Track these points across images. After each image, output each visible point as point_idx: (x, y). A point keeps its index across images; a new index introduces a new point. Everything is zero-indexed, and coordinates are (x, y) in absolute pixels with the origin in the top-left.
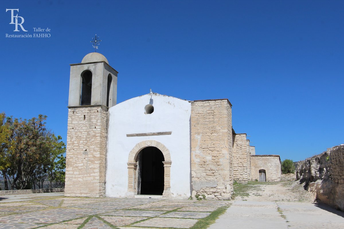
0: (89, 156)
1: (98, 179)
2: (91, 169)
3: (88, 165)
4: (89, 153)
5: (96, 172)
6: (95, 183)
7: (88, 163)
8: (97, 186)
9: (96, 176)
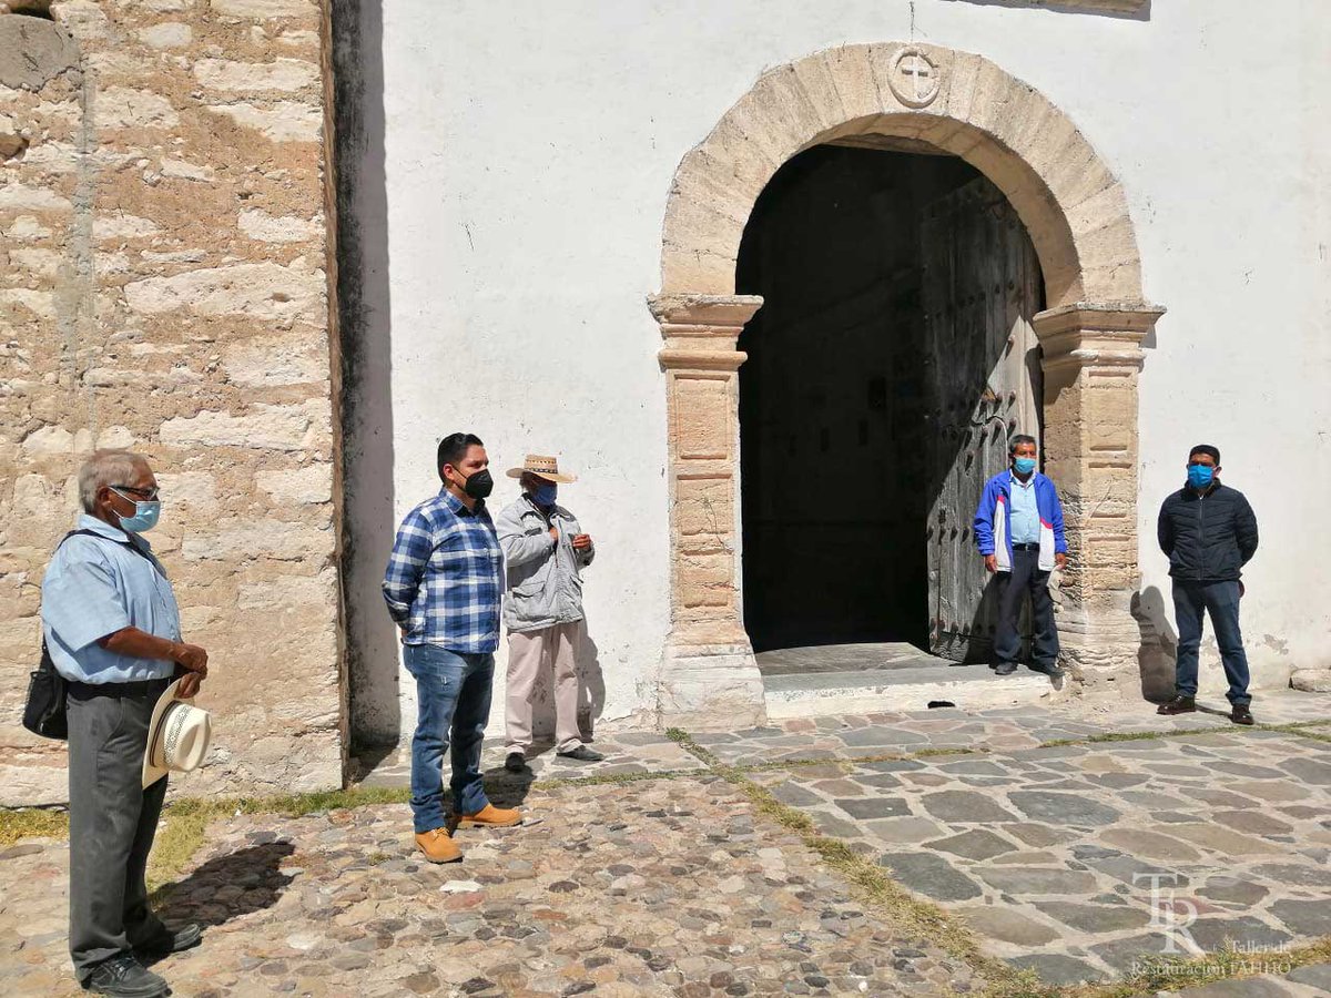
0: (109, 109)
1: (309, 507)
2: (157, 328)
3: (106, 265)
4: (98, 60)
5: (277, 396)
6: (270, 563)
7: (103, 228)
8: (312, 609)
9: (268, 458)
